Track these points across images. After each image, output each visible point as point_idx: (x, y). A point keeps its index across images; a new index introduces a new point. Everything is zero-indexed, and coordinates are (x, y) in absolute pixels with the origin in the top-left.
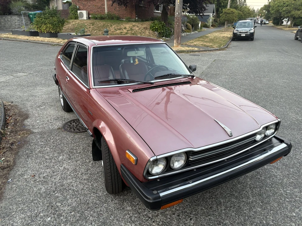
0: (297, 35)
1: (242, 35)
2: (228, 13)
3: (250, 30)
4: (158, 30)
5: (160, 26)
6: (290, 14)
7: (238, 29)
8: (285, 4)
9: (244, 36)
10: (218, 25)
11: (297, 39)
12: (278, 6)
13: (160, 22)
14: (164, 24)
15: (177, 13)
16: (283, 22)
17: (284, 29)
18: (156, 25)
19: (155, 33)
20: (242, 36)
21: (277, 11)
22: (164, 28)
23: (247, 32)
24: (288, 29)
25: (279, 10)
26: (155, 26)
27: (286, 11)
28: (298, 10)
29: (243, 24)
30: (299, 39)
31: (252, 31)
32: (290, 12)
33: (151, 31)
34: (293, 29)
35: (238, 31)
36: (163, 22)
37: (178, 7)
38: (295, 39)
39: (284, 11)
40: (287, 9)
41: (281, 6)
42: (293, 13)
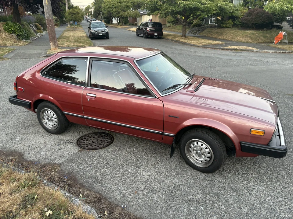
0: (137, 32)
1: (100, 34)
2: (73, 13)
3: (105, 30)
4: (15, 32)
5: (15, 27)
6: (119, 15)
7: (95, 29)
8: (113, 6)
9: (101, 35)
10: (60, 25)
11: (138, 35)
12: (109, 7)
13: (14, 23)
14: (20, 25)
15: (48, 15)
16: (112, 21)
17: (117, 27)
18: (11, 26)
19: (13, 36)
20: (100, 36)
21: (109, 12)
22: (22, 29)
23: (103, 32)
24: (120, 27)
25: (110, 11)
26: (10, 28)
27: (116, 12)
28: (124, 11)
29: (95, 24)
30: (140, 35)
31: (107, 31)
32: (119, 13)
33: (7, 34)
34: (124, 27)
35: (95, 30)
36: (18, 23)
37: (48, 8)
38: (137, 36)
39: (114, 12)
40: (117, 10)
41: (111, 8)
42: (122, 13)
